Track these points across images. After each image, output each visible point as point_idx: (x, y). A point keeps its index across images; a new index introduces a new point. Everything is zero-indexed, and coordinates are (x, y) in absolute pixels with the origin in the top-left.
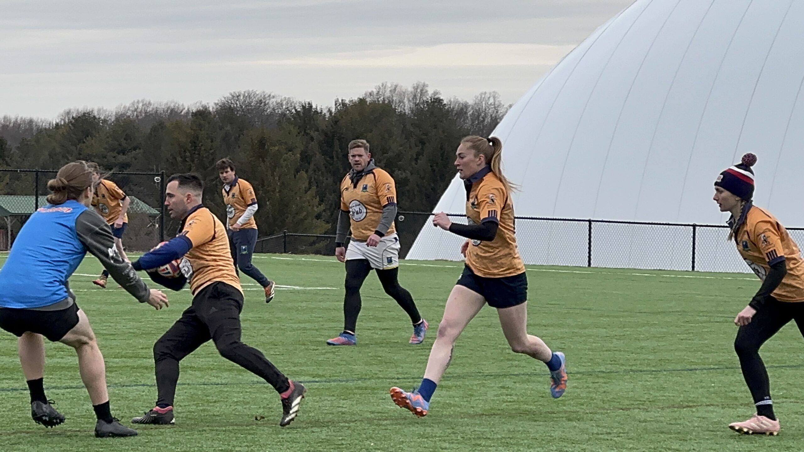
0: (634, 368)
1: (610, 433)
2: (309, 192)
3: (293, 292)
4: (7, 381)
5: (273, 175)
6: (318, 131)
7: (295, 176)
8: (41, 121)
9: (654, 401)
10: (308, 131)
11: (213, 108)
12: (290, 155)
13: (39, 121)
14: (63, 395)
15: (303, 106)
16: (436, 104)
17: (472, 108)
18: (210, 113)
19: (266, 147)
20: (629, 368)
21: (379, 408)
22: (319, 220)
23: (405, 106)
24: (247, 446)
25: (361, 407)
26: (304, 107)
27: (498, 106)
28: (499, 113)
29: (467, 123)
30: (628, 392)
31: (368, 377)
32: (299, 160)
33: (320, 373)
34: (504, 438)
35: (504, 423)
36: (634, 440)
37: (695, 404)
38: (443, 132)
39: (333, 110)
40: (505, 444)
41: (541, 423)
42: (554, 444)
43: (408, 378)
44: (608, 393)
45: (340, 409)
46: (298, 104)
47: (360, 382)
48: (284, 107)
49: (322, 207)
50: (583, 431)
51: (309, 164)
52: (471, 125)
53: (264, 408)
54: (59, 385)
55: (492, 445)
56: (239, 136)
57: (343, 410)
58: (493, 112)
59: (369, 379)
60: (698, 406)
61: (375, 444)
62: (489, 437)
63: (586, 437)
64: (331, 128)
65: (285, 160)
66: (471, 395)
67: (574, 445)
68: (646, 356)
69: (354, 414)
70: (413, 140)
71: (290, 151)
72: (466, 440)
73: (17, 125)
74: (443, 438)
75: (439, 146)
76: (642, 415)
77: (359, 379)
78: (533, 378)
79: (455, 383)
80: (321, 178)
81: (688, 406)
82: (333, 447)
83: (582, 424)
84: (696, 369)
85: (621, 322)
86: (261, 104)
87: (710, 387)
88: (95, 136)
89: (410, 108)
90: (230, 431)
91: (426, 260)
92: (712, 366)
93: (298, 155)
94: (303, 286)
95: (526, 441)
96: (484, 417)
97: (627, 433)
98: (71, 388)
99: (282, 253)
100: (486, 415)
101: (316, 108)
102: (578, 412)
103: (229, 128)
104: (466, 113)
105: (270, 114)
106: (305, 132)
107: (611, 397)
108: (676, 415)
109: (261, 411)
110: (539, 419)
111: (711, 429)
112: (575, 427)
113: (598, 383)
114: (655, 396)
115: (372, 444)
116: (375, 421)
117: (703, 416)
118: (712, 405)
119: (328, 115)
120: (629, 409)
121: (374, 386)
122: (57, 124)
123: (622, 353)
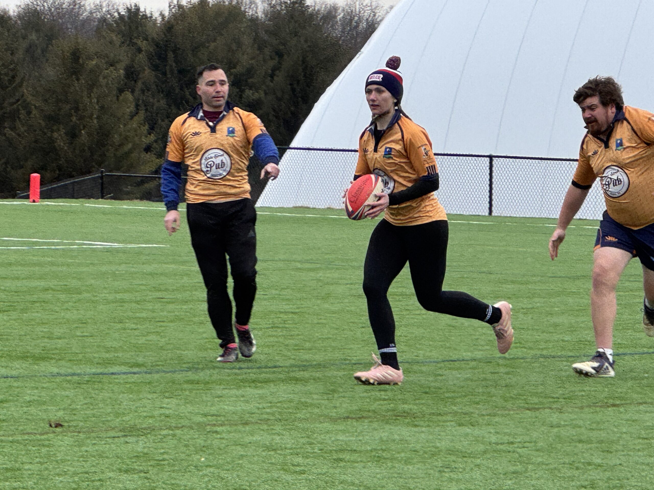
0: (545, 352)
1: (512, 443)
2: (136, 118)
3: (108, 250)
5: (90, 97)
6: (147, 40)
7: (118, 96)
9: (569, 398)
10: (135, 41)
11: (14, 12)
12: (111, 71)
15: (128, 8)
16: (297, 5)
17: (344, 10)
18: (10, 18)
19: (81, 61)
20: (539, 352)
21: (214, 410)
22: (149, 153)
23: (257, 8)
24: (40, 463)
25: (190, 408)
26: (129, 10)
27: (375, 8)
28: (377, 17)
29: (336, 29)
30: (537, 386)
31: (201, 366)
32: (122, 77)
33: (140, 360)
34: (375, 450)
35: (375, 429)
36: (543, 452)
37: (623, 402)
38: (306, 41)
39: (167, 13)
40: (376, 459)
41: (424, 429)
42: (440, 458)
43: (252, 368)
44: (511, 386)
45: (162, 411)
46: (122, 6)
47: (190, 373)
48: (104, 10)
49: (152, 137)
50: (477, 440)
51: (135, 81)
52: (342, 32)
53: (64, 409)
55: (359, 459)
56: (47, 47)
57: (167, 412)
58: (370, 16)
59: (203, 369)
60: (627, 404)
61: (206, 459)
62: (355, 448)
63: (481, 447)
64: (164, 36)
65: (104, 78)
66: (334, 391)
67: (465, 459)
68: (561, 337)
69: (181, 418)
70: (267, 51)
71: (112, 65)
72: (326, 453)
74: (295, 451)
75: (301, 59)
76: (555, 418)
77: (189, 369)
78: (415, 367)
79: (314, 374)
80: (151, 100)
81: (614, 405)
82: (152, 463)
83: (477, 430)
84: (625, 354)
85: (529, 289)
86: (75, 6)
87: (643, 379)
89: (264, 10)
90: (18, 442)
91: (282, 208)
92: (645, 350)
93: (122, 71)
94: (124, 242)
95: (403, 455)
96: (350, 421)
97: (535, 442)
99: (98, 198)
100: (352, 418)
101: (145, 11)
102: (472, 413)
103: (33, 36)
104: (335, 17)
105: (87, 19)
106: (130, 41)
107: (515, 392)
108: (598, 417)
109: (61, 413)
110: (422, 423)
111: (645, 436)
112: (467, 435)
113: (498, 373)
114: (572, 391)
115: (203, 459)
116: (208, 427)
117: (634, 418)
118: (645, 403)
119: (159, 19)
120: (538, 409)
121: (207, 379)
123: (530, 332)
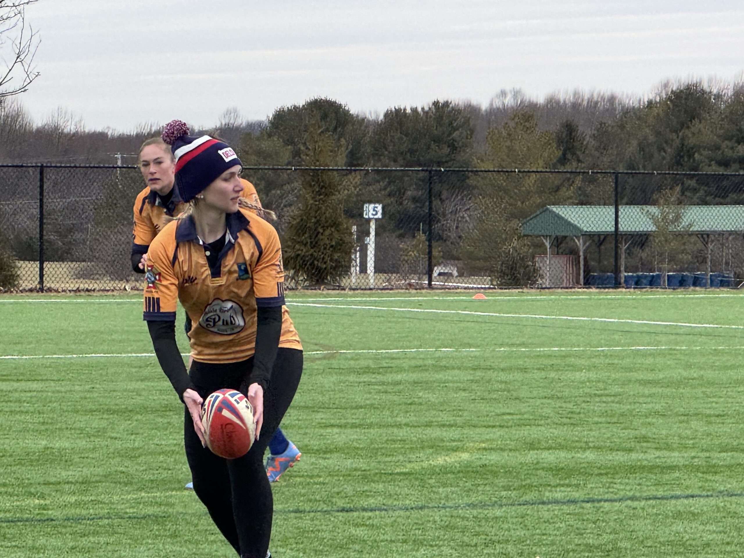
4: (562, 489)
8: (627, 96)
13: (625, 96)
14: (643, 509)
54: (638, 494)
73: (593, 105)
88: (703, 118)
98: (655, 498)
122: (650, 103)
